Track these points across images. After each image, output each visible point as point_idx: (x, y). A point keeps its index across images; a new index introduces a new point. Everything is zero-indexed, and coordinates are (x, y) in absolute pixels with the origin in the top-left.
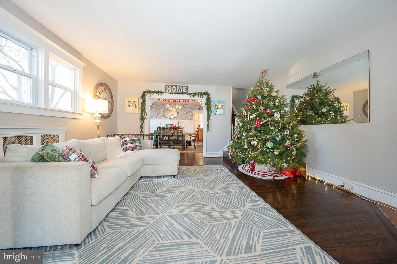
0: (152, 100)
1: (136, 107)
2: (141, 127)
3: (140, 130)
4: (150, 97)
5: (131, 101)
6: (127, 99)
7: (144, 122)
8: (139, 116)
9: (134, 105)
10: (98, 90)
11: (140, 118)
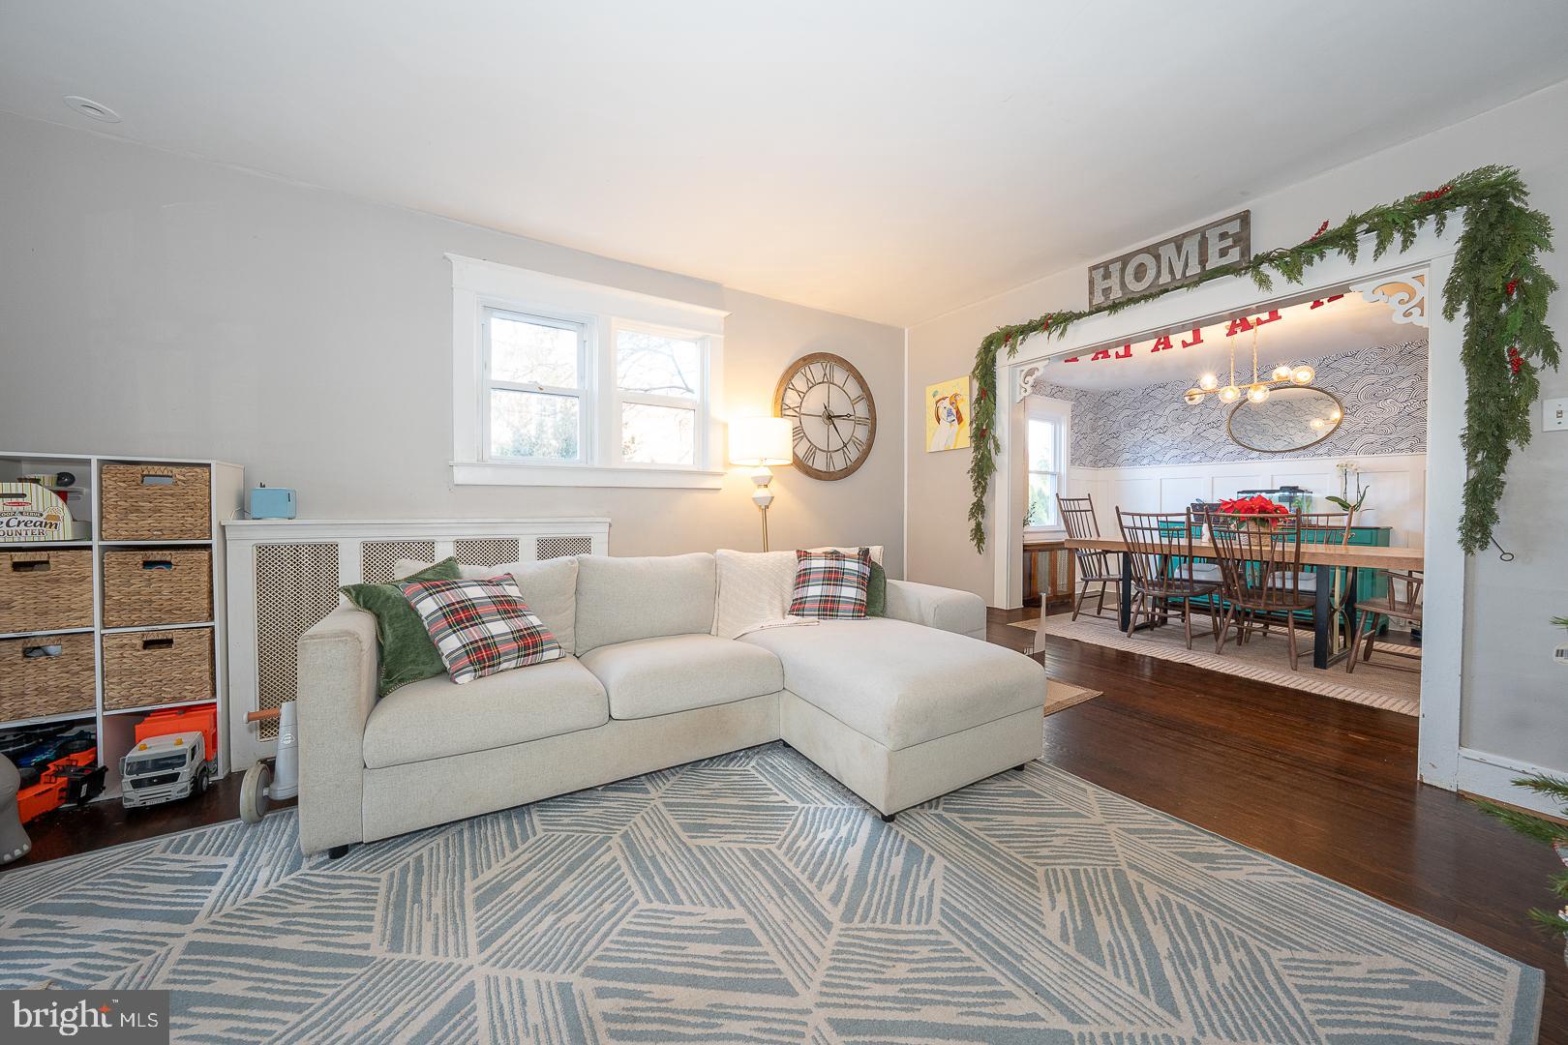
0: (1030, 373)
1: (960, 419)
2: (978, 509)
3: (973, 524)
4: (1012, 361)
5: (944, 399)
6: (930, 390)
7: (986, 483)
8: (968, 459)
9: (954, 411)
10: (791, 386)
11: (973, 470)
